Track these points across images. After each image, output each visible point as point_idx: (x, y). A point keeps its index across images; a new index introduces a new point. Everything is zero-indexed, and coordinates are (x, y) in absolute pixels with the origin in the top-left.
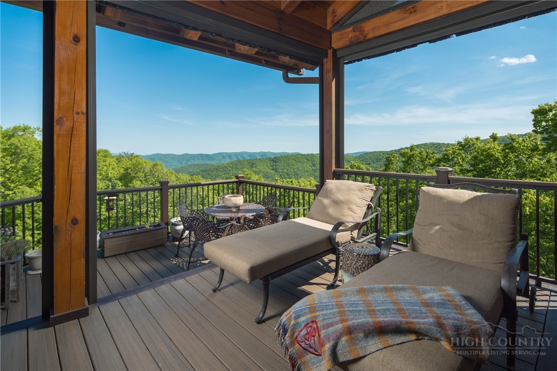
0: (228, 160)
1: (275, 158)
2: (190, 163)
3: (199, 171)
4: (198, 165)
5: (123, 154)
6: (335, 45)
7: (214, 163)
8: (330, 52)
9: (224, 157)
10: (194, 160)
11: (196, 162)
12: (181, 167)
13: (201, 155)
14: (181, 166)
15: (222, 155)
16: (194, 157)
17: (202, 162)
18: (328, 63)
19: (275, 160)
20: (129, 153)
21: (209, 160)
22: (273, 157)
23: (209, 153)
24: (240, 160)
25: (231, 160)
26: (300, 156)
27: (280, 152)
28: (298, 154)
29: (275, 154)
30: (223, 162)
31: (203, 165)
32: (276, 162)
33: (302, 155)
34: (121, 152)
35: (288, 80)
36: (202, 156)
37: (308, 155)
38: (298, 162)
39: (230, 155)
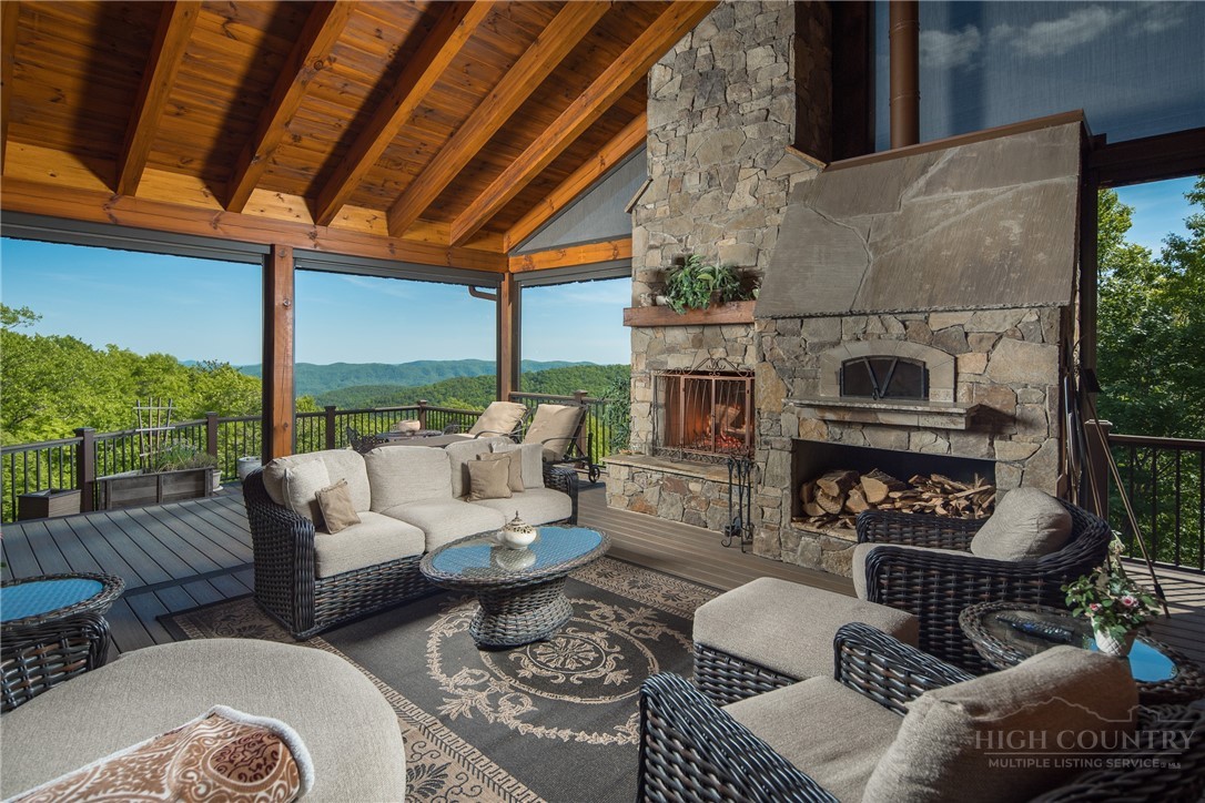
0: (435, 379)
1: (538, 374)
2: (349, 384)
3: (369, 401)
4: (368, 389)
5: (205, 365)
6: (512, 269)
7: (403, 383)
8: (507, 275)
9: (426, 372)
10: (358, 378)
11: (363, 382)
12: (329, 394)
13: (375, 367)
14: (328, 391)
15: (422, 367)
16: (357, 371)
17: (377, 383)
18: (505, 285)
19: (540, 378)
20: (219, 362)
21: (391, 378)
22: (534, 372)
23: (392, 363)
24: (461, 378)
25: (442, 379)
26: (593, 370)
27: (551, 360)
28: (590, 366)
29: (540, 364)
30: (424, 382)
31: (378, 388)
32: (541, 383)
33: (597, 367)
34: (201, 361)
35: (474, 293)
36: (376, 369)
37: (610, 367)
38: (590, 383)
39: (439, 367)
